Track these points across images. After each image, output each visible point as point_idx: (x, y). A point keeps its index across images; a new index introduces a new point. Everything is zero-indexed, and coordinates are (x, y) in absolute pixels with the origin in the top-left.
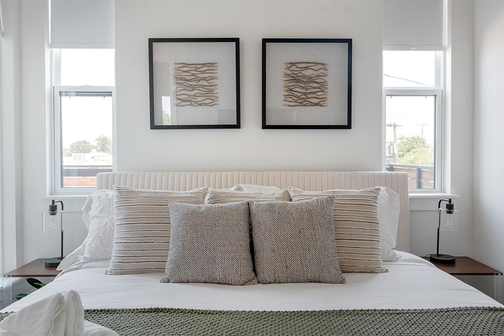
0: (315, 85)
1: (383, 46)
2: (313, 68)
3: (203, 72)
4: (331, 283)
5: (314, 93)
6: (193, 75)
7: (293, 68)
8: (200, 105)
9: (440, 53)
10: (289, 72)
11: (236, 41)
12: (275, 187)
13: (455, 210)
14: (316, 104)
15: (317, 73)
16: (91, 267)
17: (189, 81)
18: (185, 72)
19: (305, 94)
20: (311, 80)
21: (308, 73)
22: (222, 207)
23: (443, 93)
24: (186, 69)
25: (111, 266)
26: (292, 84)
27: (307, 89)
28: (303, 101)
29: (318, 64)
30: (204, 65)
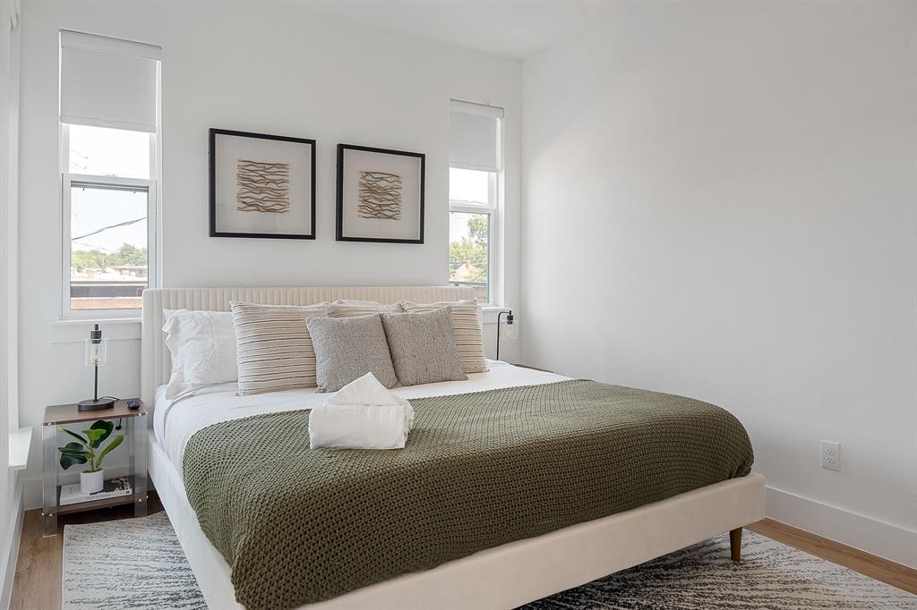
0: (390, 197)
1: (450, 164)
2: (388, 179)
3: (272, 174)
4: (459, 380)
5: (388, 205)
6: (261, 175)
7: (369, 178)
8: (268, 211)
9: (494, 175)
10: (364, 182)
11: (313, 143)
12: (373, 302)
13: (514, 321)
14: (390, 217)
15: (391, 185)
16: (206, 393)
17: (255, 182)
18: (252, 171)
19: (380, 206)
20: (385, 191)
21: (383, 184)
22: (362, 319)
23: (496, 211)
24: (252, 168)
25: (241, 386)
26: (368, 194)
27: (382, 201)
28: (378, 213)
29: (393, 176)
30: (274, 165)
